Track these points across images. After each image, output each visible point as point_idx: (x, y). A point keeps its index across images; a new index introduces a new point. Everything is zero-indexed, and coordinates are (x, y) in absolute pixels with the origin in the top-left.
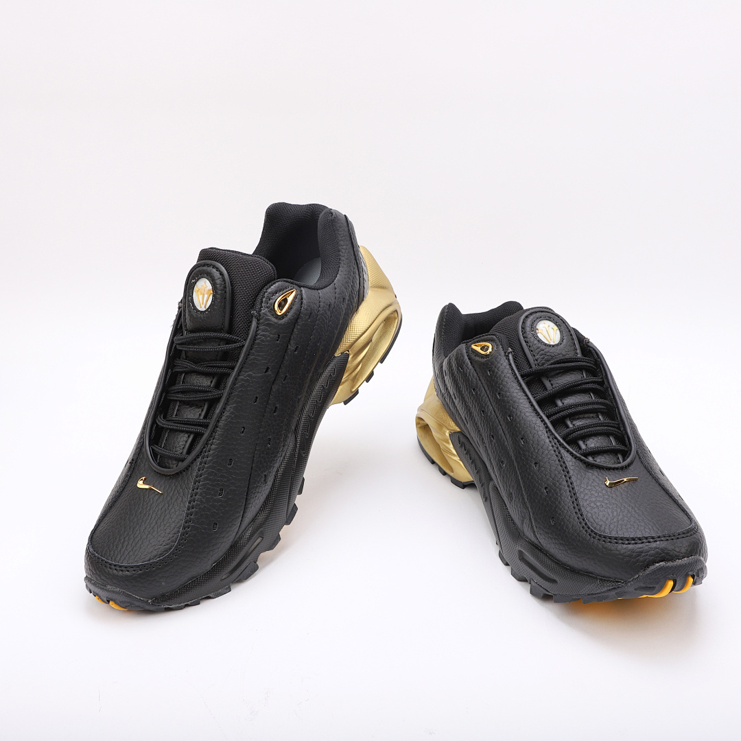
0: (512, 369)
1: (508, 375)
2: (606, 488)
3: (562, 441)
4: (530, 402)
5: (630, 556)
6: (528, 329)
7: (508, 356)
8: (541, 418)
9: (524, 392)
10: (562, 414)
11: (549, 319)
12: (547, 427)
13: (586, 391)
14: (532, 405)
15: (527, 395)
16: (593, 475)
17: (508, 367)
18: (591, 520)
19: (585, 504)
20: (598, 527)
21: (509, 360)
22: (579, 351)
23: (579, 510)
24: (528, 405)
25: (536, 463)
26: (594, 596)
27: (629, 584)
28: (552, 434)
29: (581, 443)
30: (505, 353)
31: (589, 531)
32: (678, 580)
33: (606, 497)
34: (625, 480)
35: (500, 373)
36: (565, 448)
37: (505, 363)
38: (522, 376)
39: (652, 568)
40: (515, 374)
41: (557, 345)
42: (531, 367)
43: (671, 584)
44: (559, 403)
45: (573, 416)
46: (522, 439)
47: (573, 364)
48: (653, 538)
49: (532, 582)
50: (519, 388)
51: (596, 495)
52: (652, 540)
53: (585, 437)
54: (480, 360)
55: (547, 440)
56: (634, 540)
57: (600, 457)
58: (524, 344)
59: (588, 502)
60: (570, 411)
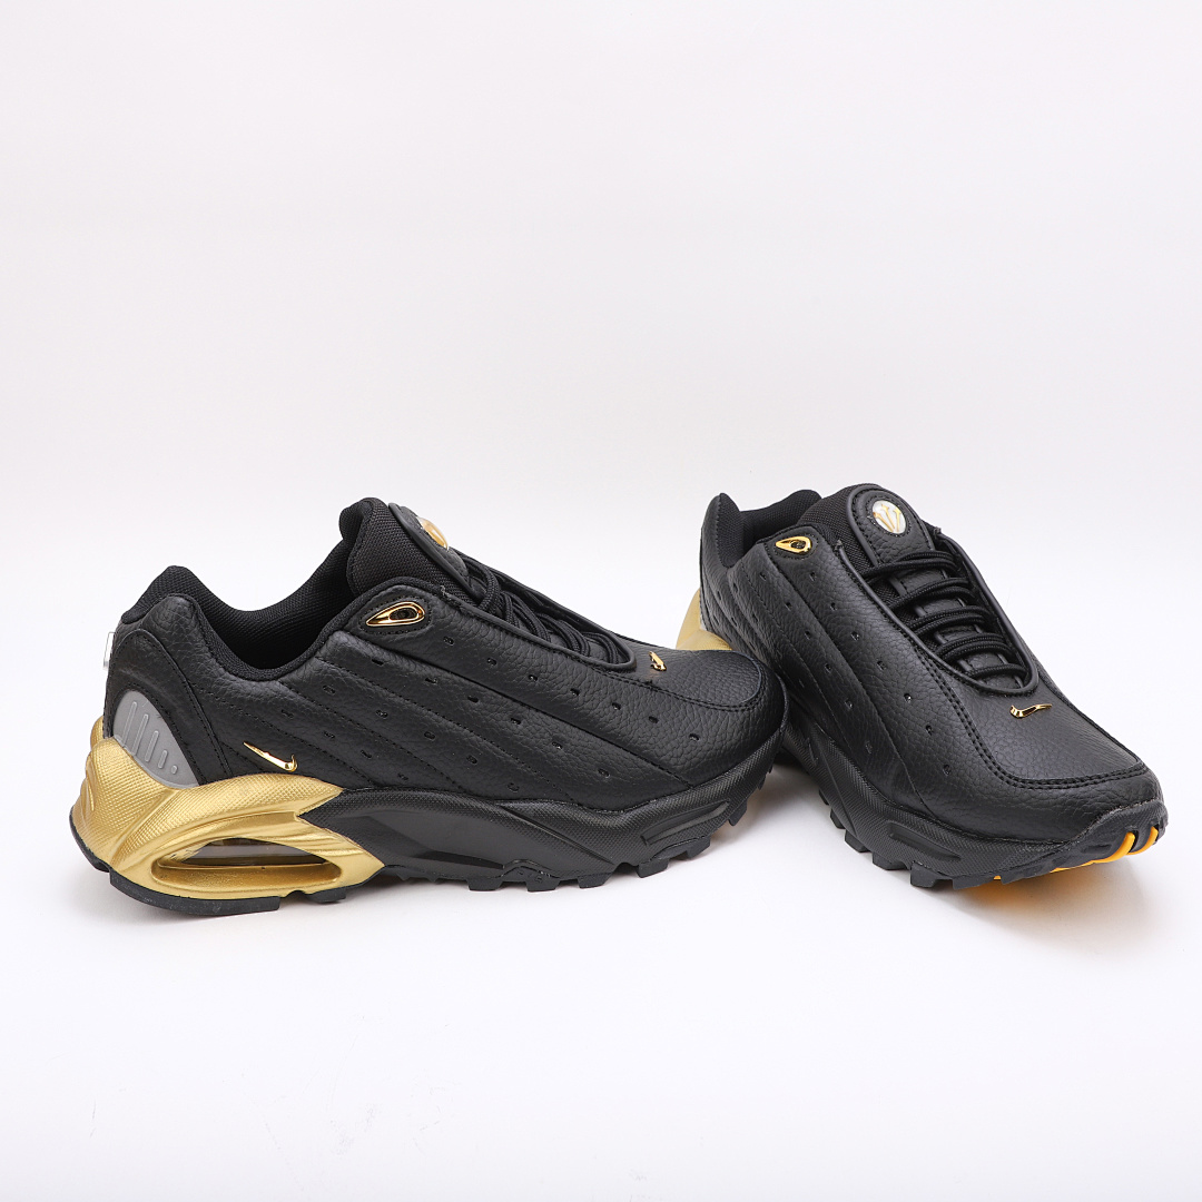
0: (847, 569)
1: (842, 578)
2: (1015, 720)
3: (940, 660)
4: (883, 611)
5: (1072, 803)
6: (861, 512)
7: (838, 551)
8: (903, 631)
9: (871, 599)
10: (930, 626)
11: (887, 499)
12: (914, 644)
13: (952, 596)
14: (886, 616)
15: (875, 603)
16: (992, 704)
17: (840, 566)
18: (1004, 762)
19: (991, 743)
20: (1018, 772)
21: (840, 557)
22: (931, 544)
23: (985, 751)
24: (879, 616)
25: (906, 695)
26: (1021, 870)
27: (1073, 844)
28: (924, 652)
29: (963, 663)
30: (833, 547)
31: (1006, 778)
32: (1140, 831)
33: (1017, 731)
34: (1038, 707)
35: (829, 575)
36: (945, 669)
37: (834, 560)
38: (864, 577)
39: (1104, 817)
40: (854, 575)
41: (903, 534)
42: (872, 565)
43: (1132, 838)
44: (921, 612)
45: (943, 629)
46: (879, 663)
47: (930, 560)
48: (1099, 777)
49: (915, 867)
50: (861, 594)
51: (1003, 729)
52: (1097, 780)
53: (966, 656)
54: (794, 561)
55: (918, 662)
56: (1074, 782)
57: (993, 680)
58: (859, 533)
59: (994, 740)
60: (940, 622)
